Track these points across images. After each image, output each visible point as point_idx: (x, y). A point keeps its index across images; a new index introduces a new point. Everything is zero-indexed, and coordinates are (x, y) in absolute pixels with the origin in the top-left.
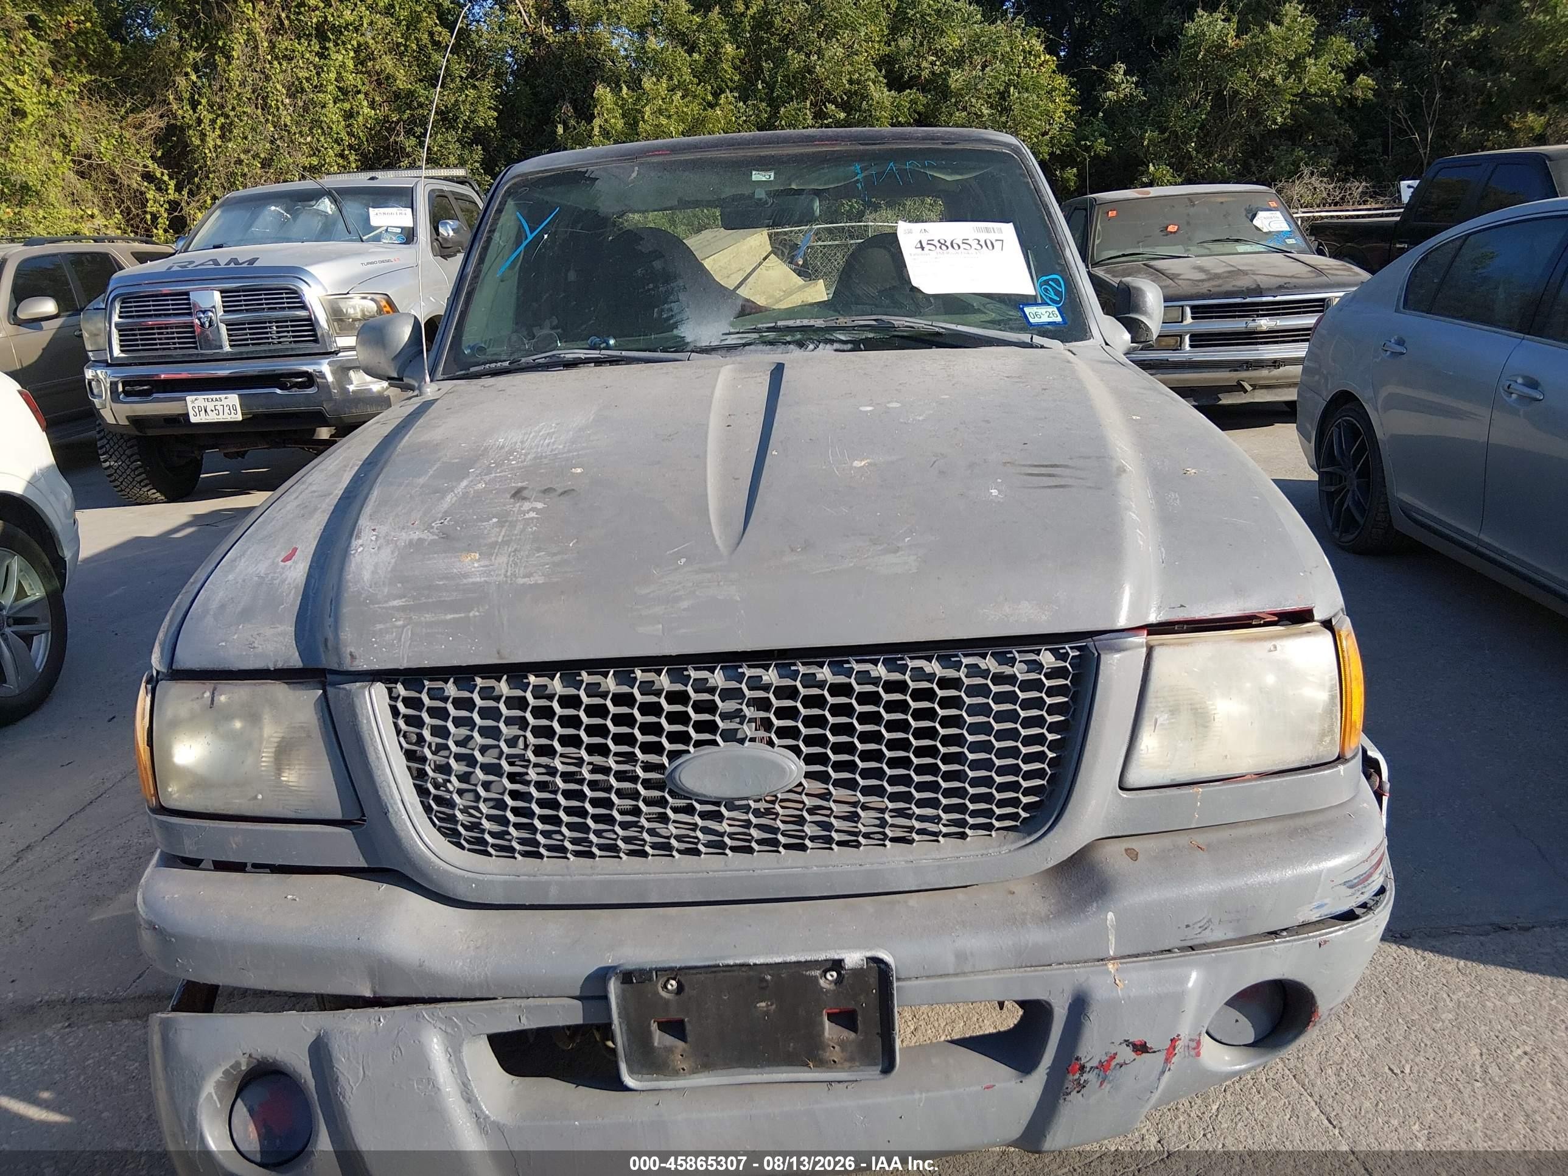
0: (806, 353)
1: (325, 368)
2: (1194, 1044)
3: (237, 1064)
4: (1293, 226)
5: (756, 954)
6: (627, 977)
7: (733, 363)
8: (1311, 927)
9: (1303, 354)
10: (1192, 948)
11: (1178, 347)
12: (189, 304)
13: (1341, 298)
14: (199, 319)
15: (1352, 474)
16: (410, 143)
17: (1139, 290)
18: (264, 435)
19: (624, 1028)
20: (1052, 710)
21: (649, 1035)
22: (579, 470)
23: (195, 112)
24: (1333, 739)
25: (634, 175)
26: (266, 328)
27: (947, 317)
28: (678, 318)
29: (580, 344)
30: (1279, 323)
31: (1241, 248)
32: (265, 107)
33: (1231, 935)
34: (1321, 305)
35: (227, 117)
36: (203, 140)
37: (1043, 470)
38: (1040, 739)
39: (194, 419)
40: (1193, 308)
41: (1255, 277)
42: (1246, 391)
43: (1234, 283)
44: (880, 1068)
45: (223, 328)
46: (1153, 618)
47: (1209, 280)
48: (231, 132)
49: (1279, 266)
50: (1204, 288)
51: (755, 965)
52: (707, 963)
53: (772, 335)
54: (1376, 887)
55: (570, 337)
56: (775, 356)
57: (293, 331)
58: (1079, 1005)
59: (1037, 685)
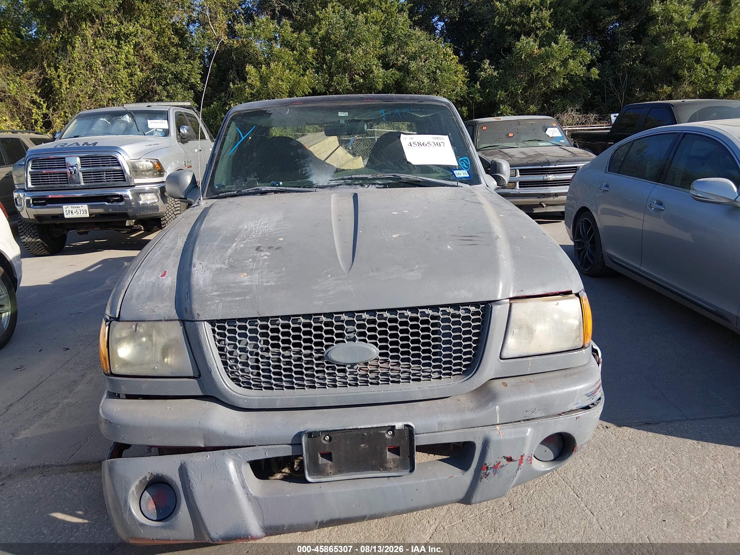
0: (365, 189)
1: (128, 193)
2: (529, 459)
3: (146, 477)
4: (563, 134)
5: (360, 425)
6: (310, 435)
7: (335, 193)
8: (573, 412)
9: (567, 191)
10: (528, 420)
11: (514, 188)
12: (65, 163)
13: (583, 166)
14: (70, 170)
15: (588, 242)
16: (159, 88)
17: (500, 164)
18: (97, 224)
19: (308, 456)
20: (475, 328)
21: (317, 459)
22: (282, 239)
23: (56, 72)
24: (580, 339)
25: (288, 112)
26: (101, 174)
27: (422, 175)
28: (309, 173)
29: (267, 184)
30: (557, 177)
31: (541, 144)
32: (91, 70)
33: (543, 415)
34: (574, 169)
35: (72, 74)
36: (61, 86)
37: (467, 238)
38: (469, 339)
39: (66, 216)
40: (520, 170)
41: (547, 157)
42: (543, 207)
43: (538, 159)
44: (409, 470)
45: (81, 174)
46: (511, 296)
47: (527, 158)
48: (74, 82)
49: (557, 152)
50: (525, 161)
51: (361, 429)
52: (341, 428)
53: (349, 181)
54: (598, 397)
55: (262, 181)
56: (352, 190)
57: (114, 176)
58: (486, 444)
59: (468, 318)
